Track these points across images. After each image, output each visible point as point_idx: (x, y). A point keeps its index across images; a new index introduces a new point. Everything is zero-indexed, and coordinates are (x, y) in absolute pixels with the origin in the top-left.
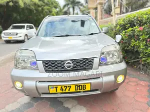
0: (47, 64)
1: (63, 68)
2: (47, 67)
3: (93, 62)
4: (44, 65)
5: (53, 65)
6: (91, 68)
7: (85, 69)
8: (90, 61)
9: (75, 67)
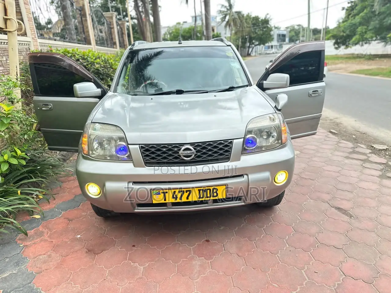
0: (147, 150)
1: (176, 158)
2: (147, 156)
3: (231, 148)
4: (142, 153)
5: (159, 153)
6: (227, 159)
7: (217, 160)
8: (227, 146)
9: (199, 157)
